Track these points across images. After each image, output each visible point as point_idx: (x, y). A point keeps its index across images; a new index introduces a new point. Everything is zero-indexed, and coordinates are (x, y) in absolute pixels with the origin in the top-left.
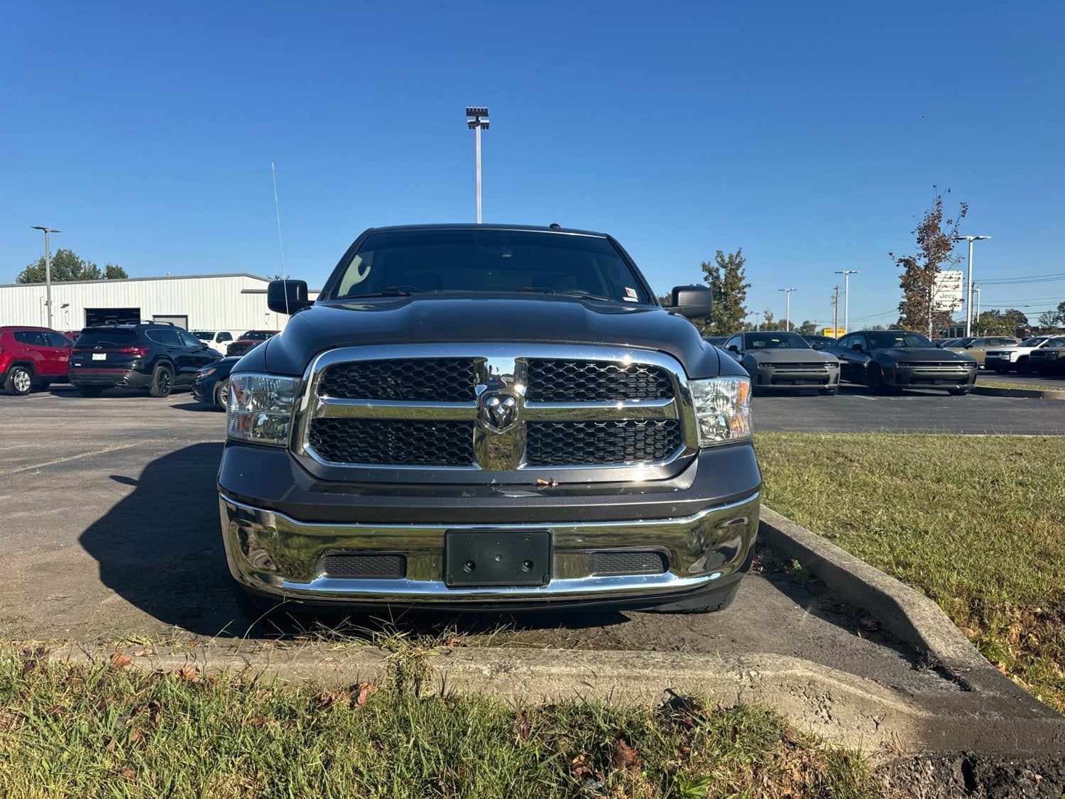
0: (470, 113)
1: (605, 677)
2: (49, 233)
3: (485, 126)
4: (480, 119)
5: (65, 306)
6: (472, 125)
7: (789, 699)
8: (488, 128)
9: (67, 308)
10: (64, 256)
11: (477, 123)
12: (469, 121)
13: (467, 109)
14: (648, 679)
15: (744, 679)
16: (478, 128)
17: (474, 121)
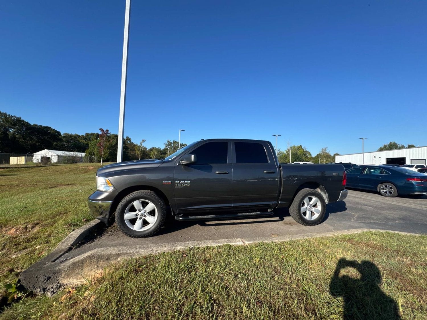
2: (364, 139)
5: (380, 157)
9: (380, 158)
10: (392, 143)
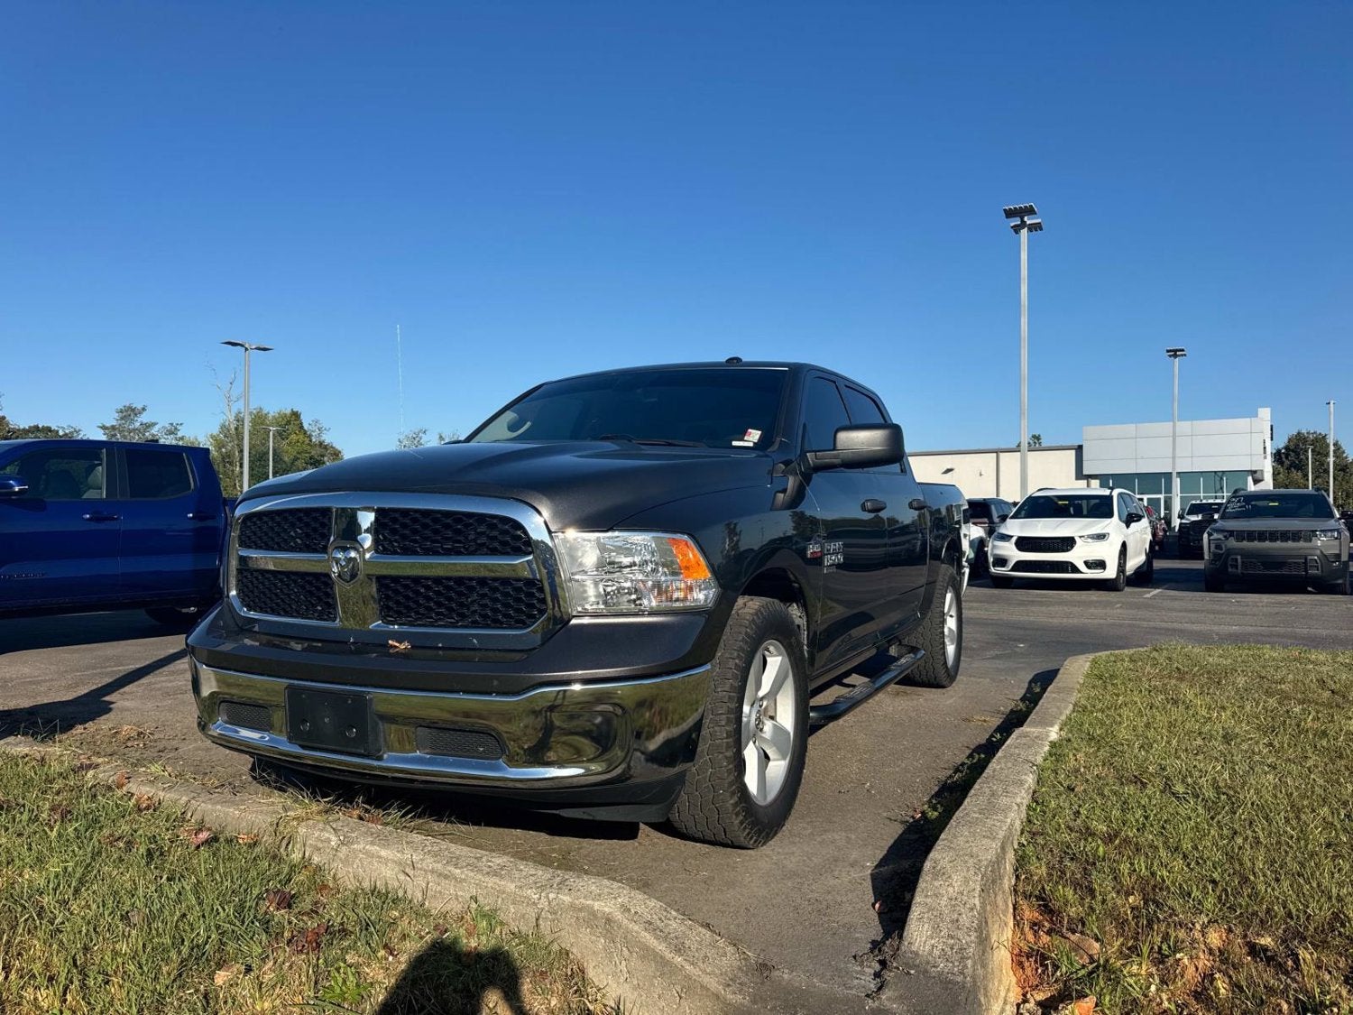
0: (1010, 214)
1: (421, 869)
3: (1035, 228)
4: (1026, 219)
6: (1017, 229)
7: (585, 936)
8: (1041, 229)
11: (1023, 224)
12: (1012, 224)
13: (1005, 210)
14: (456, 879)
15: (542, 901)
16: (1024, 232)
17: (1019, 223)
